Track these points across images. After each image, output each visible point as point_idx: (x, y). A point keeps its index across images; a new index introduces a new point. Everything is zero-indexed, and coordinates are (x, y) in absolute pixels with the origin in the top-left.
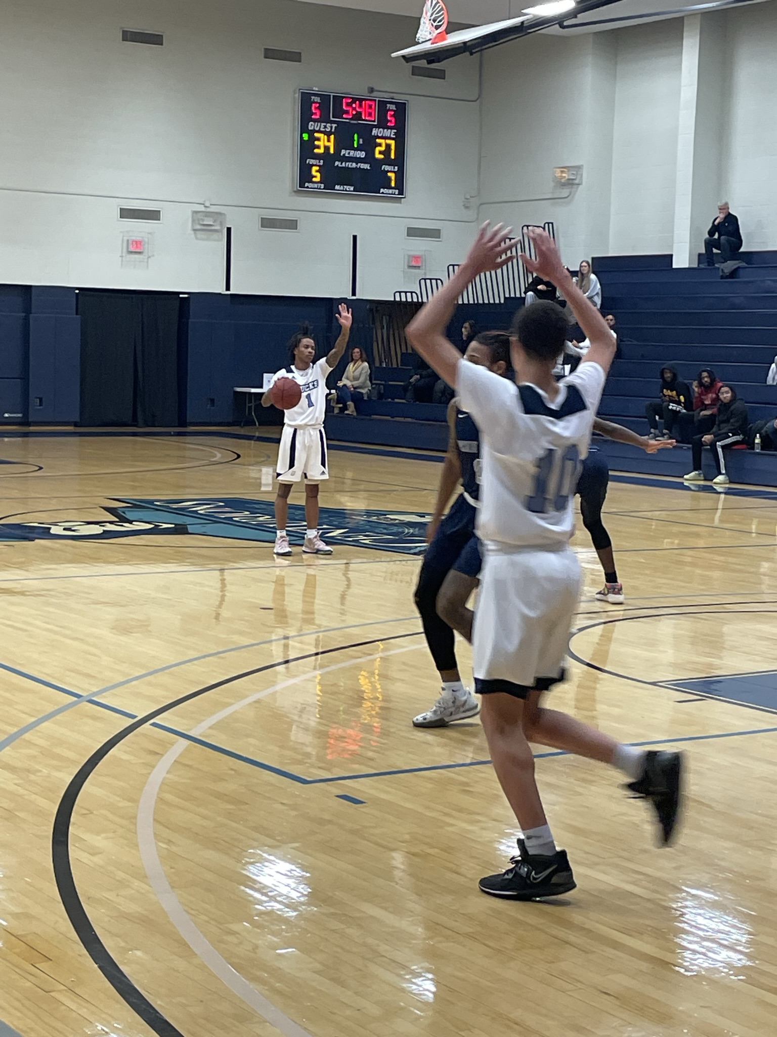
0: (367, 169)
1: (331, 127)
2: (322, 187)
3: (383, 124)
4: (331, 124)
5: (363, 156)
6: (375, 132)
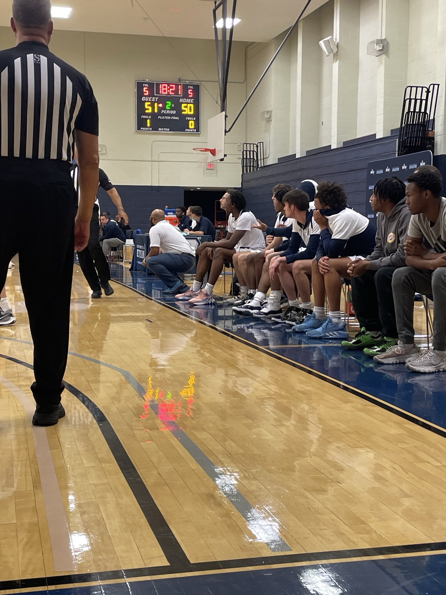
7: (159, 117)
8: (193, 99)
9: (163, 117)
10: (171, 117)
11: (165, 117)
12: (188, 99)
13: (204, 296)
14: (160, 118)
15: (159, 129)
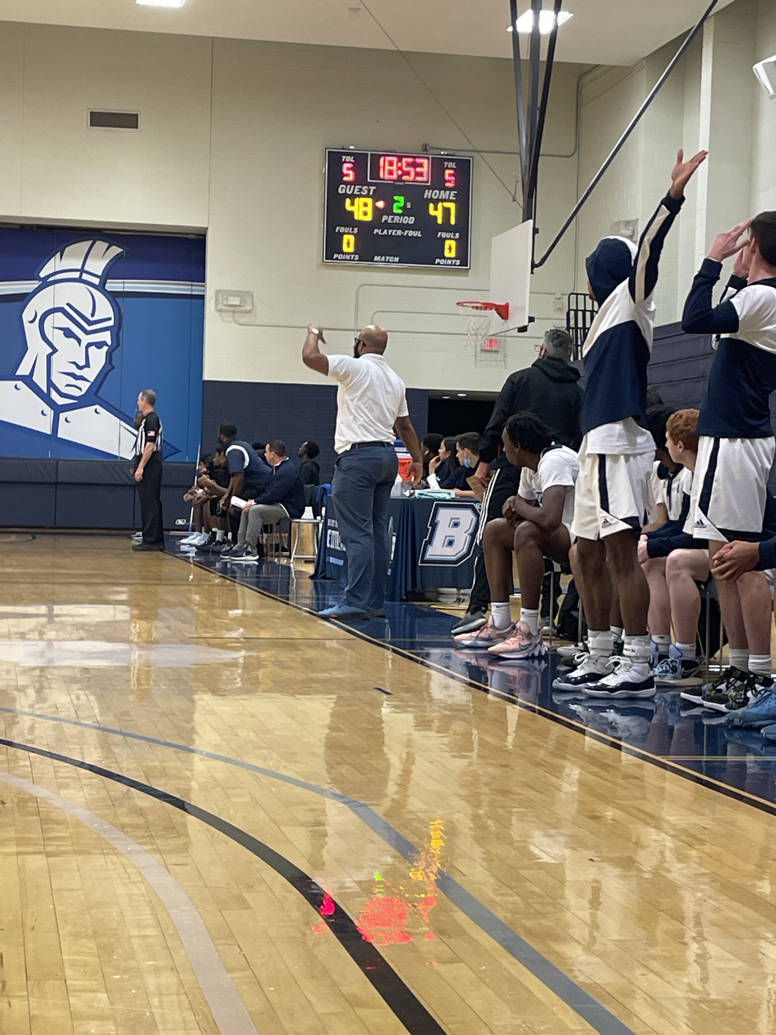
7: (376, 231)
8: (456, 192)
9: (386, 230)
10: (403, 231)
11: (390, 231)
12: (442, 192)
13: (523, 640)
14: (377, 233)
15: (376, 257)
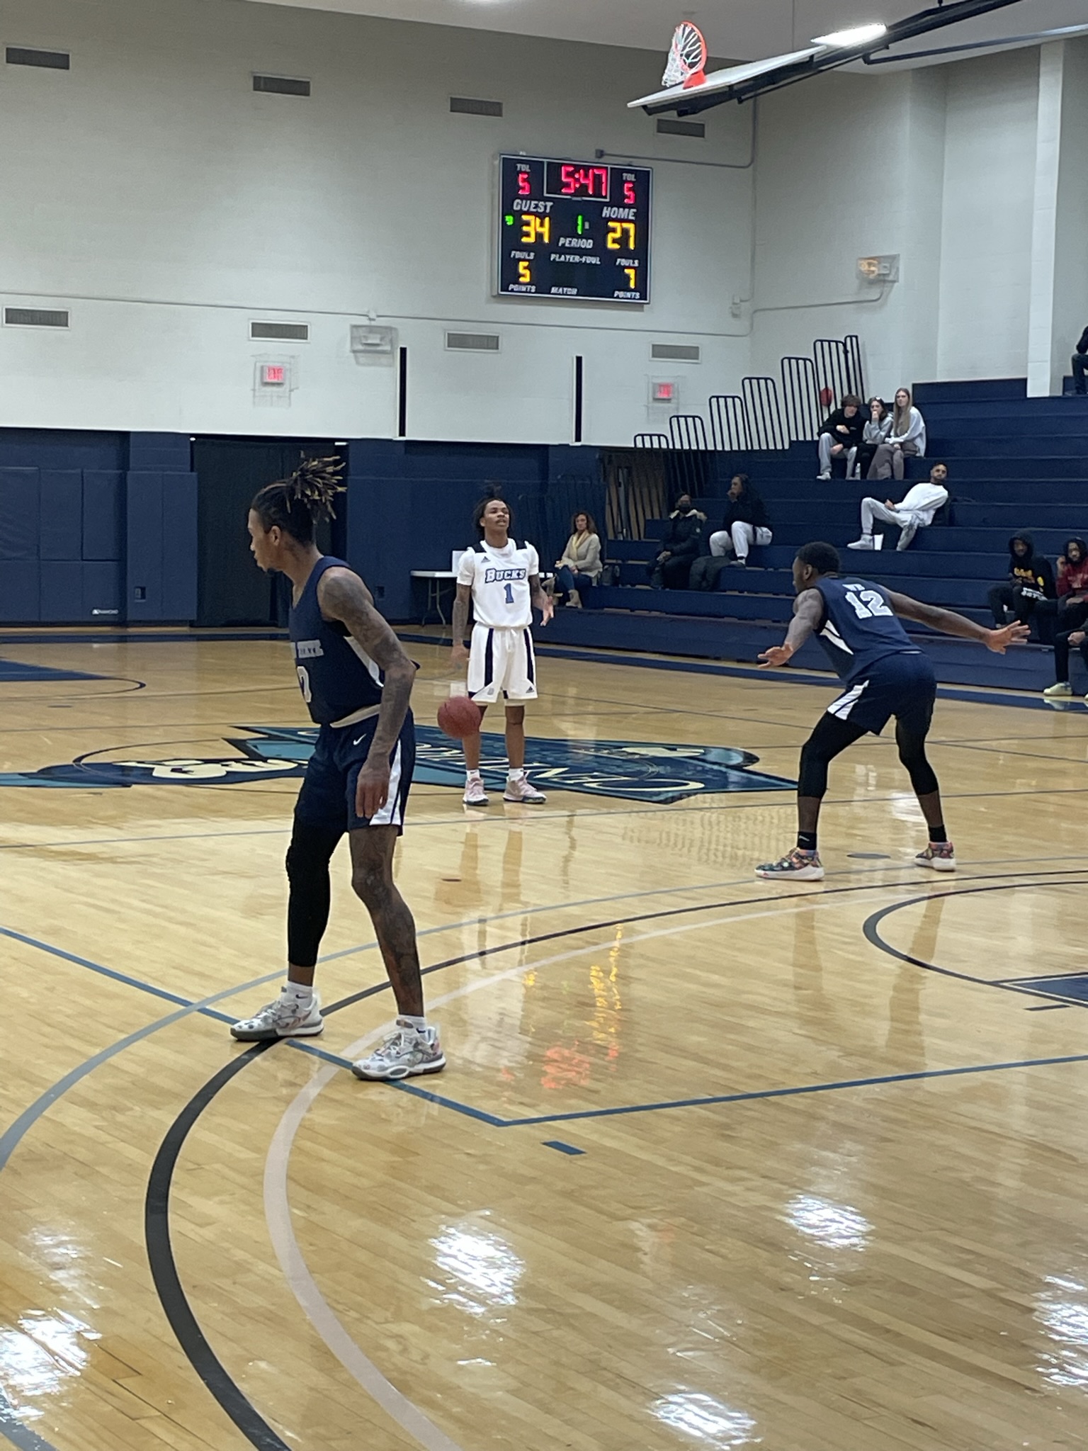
0: (596, 264)
1: (545, 207)
2: (533, 290)
3: (617, 202)
4: (545, 201)
5: (590, 247)
6: (606, 212)
